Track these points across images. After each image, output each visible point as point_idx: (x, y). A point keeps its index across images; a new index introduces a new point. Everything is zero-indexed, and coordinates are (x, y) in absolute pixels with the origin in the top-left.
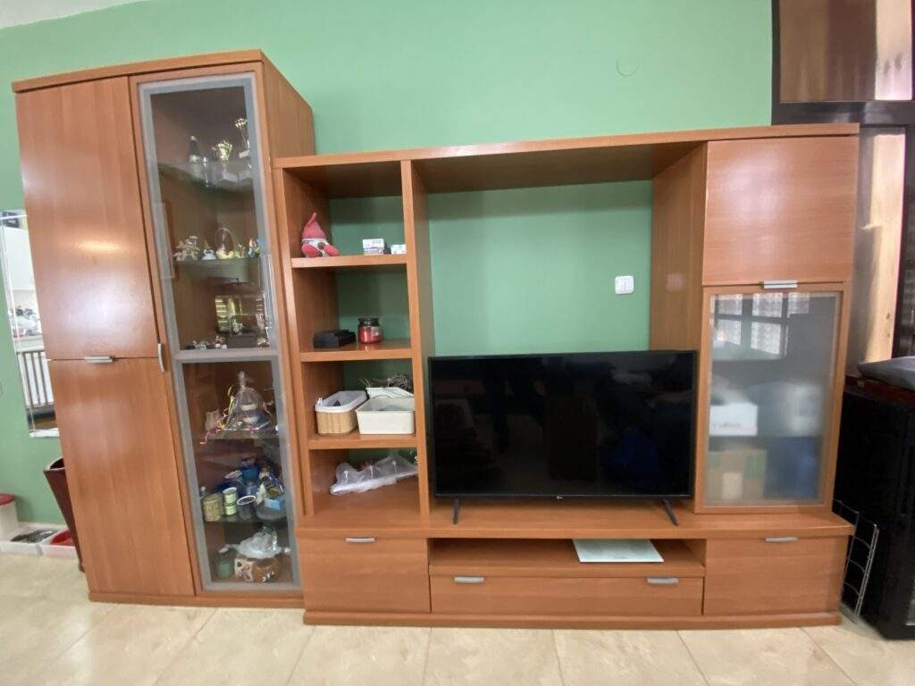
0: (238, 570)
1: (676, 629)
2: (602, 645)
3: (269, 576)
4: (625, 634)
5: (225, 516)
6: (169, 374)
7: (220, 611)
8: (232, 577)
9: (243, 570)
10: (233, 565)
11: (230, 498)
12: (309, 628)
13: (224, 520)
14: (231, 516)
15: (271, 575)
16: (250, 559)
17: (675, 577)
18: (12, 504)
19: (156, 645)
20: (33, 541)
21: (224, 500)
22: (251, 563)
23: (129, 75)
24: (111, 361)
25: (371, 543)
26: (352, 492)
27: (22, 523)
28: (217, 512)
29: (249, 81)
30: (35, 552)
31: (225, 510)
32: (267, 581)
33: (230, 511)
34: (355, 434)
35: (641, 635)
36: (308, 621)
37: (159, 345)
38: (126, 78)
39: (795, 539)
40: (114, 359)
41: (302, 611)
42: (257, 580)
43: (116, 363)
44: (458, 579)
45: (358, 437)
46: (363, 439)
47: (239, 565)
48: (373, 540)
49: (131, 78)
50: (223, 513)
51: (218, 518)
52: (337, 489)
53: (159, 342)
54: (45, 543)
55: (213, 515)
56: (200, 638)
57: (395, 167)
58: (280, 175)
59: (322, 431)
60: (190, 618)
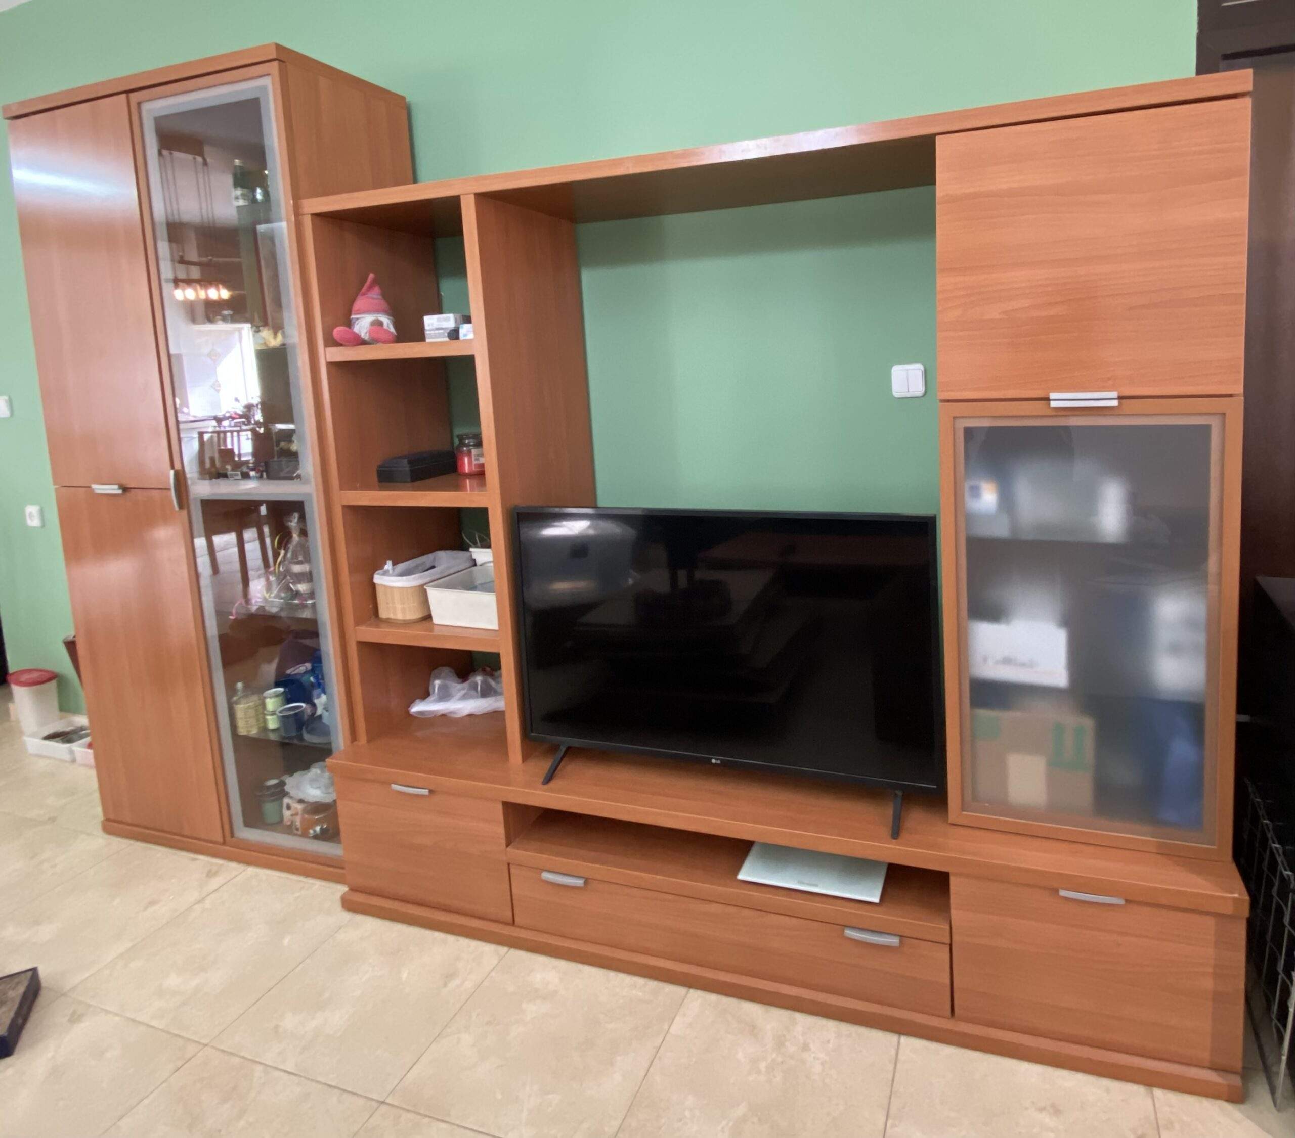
0: (287, 814)
1: (900, 1033)
2: (753, 1030)
3: (318, 828)
4: (803, 1020)
5: (265, 729)
6: (185, 512)
7: (251, 870)
8: (278, 825)
9: (292, 815)
10: (281, 806)
11: (271, 704)
12: (347, 916)
13: (262, 736)
14: (273, 730)
15: (321, 829)
16: (301, 801)
17: (895, 935)
18: (53, 684)
19: (152, 903)
20: (70, 741)
21: (263, 705)
22: (300, 807)
23: (128, 92)
24: (120, 492)
25: (422, 796)
26: (443, 716)
27: (63, 714)
28: (253, 721)
29: (264, 88)
30: (67, 757)
31: (265, 721)
32: (316, 837)
33: (272, 723)
34: (426, 624)
35: (830, 1028)
36: (348, 905)
37: (172, 472)
38: (124, 96)
39: (1121, 902)
40: (125, 489)
41: (343, 889)
42: (305, 835)
43: (128, 495)
44: (546, 876)
45: (431, 630)
46: (437, 632)
47: (289, 808)
48: (425, 792)
49: (132, 95)
50: (262, 725)
51: (254, 732)
52: (418, 708)
53: (172, 467)
54: (80, 746)
55: (247, 727)
56: (208, 904)
57: (452, 205)
58: (307, 222)
59: (383, 614)
60: (211, 874)
